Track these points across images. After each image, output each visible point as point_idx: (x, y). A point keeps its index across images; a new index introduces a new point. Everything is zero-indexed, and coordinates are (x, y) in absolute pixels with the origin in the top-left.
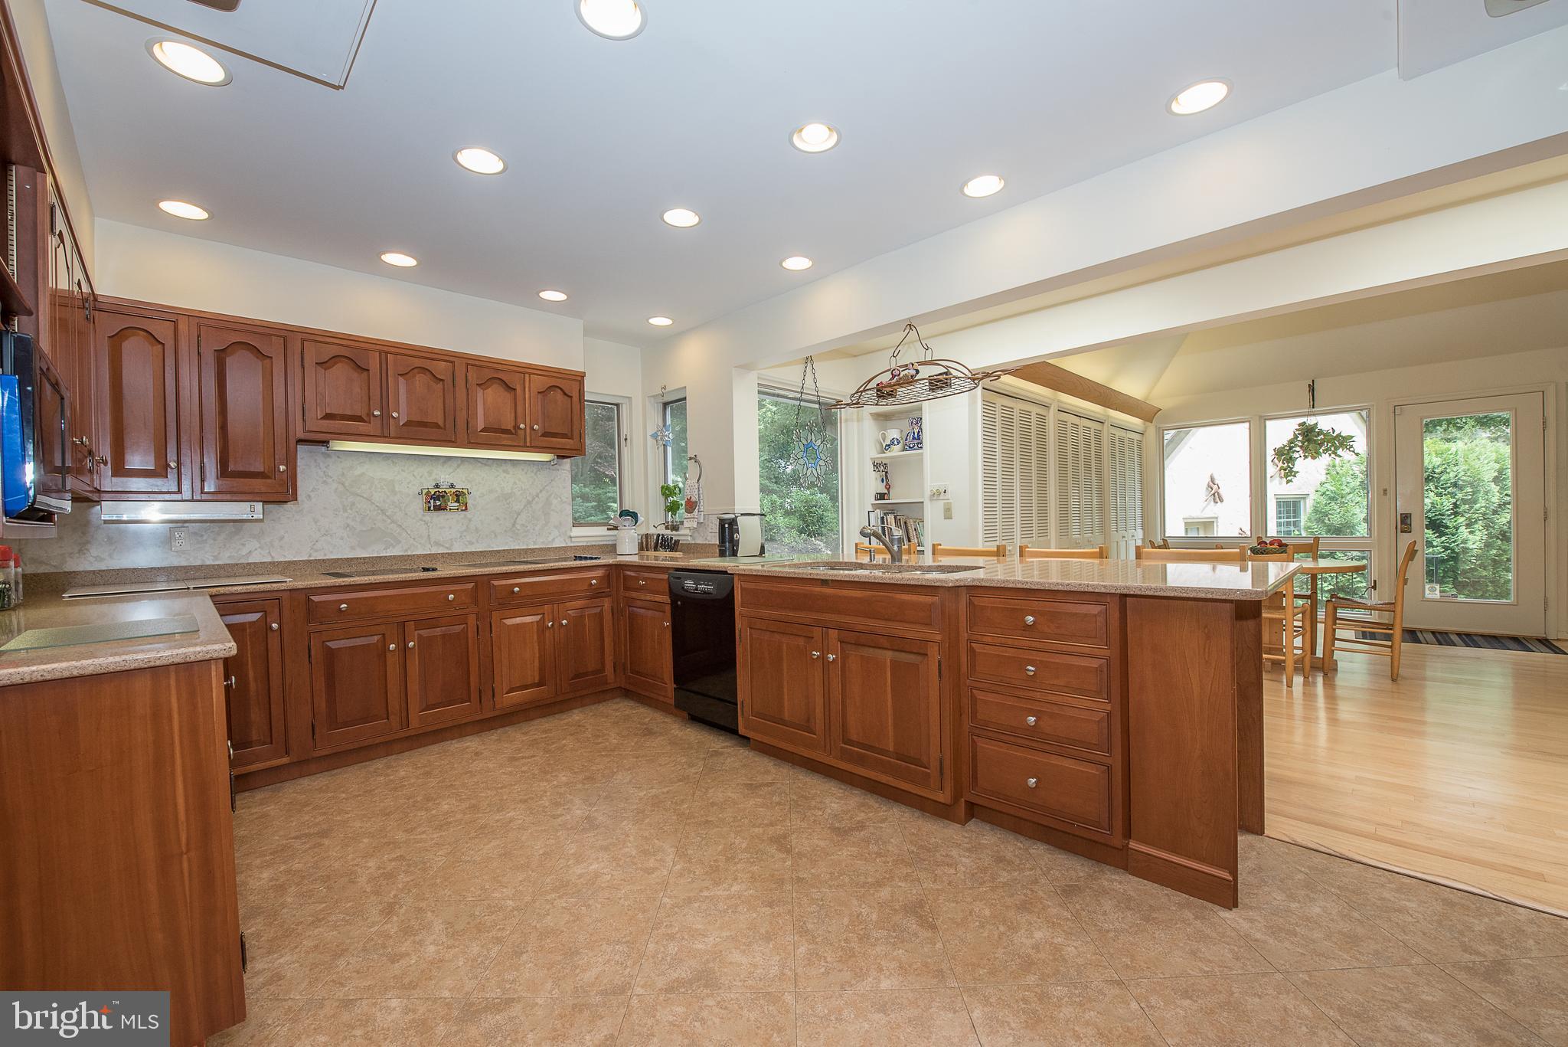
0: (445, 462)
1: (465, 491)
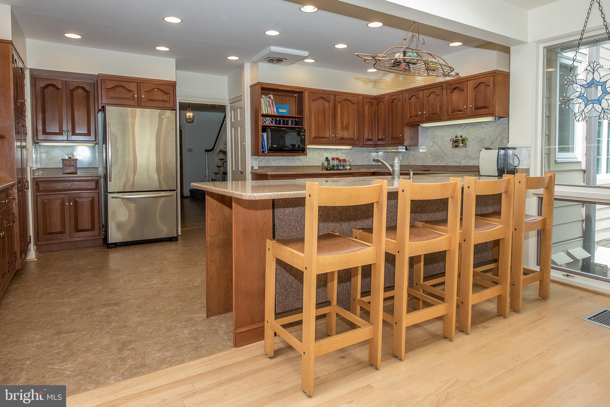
0: (459, 127)
1: (466, 138)
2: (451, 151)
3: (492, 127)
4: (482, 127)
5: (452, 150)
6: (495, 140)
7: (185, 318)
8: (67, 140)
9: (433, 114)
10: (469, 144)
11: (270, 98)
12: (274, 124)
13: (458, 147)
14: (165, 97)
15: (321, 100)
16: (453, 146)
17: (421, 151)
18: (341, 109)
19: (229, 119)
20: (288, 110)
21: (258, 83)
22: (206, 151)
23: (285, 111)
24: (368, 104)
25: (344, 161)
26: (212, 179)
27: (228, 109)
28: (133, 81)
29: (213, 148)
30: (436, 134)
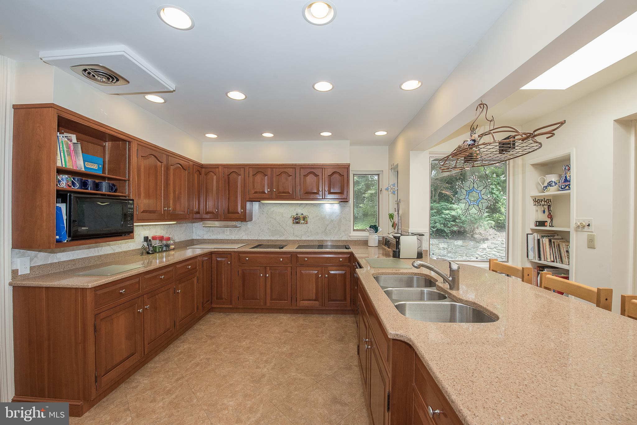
1: (307, 216)
2: (291, 227)
5: (292, 225)
9: (284, 192)
10: (310, 222)
13: (299, 223)
16: (294, 223)
20: (100, 166)
24: (197, 173)
25: (169, 239)
30: (274, 210)
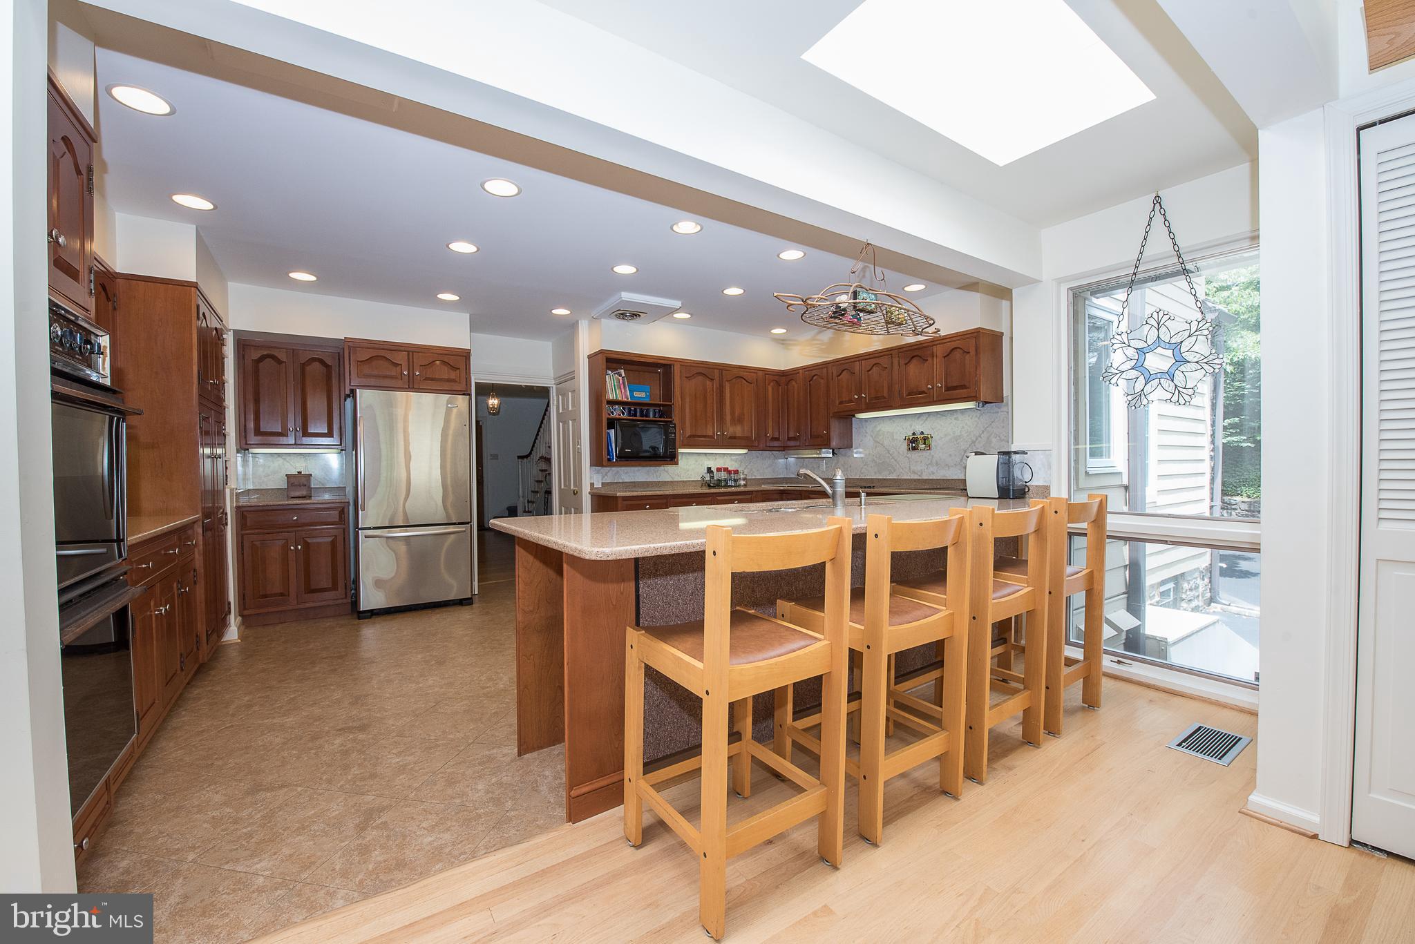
0: (918, 418)
1: (929, 436)
2: (906, 456)
3: (971, 418)
4: (955, 419)
5: (908, 454)
6: (977, 439)
7: (479, 756)
8: (295, 444)
9: (877, 398)
10: (935, 446)
11: (620, 375)
12: (625, 416)
13: (918, 449)
14: (453, 375)
15: (700, 378)
16: (910, 448)
17: (855, 456)
18: (730, 392)
19: (555, 407)
20: (648, 394)
21: (602, 352)
22: (519, 457)
23: (643, 395)
24: (772, 384)
25: (736, 472)
26: (528, 500)
27: (553, 393)
28: (402, 349)
29: (530, 453)
30: (881, 430)
